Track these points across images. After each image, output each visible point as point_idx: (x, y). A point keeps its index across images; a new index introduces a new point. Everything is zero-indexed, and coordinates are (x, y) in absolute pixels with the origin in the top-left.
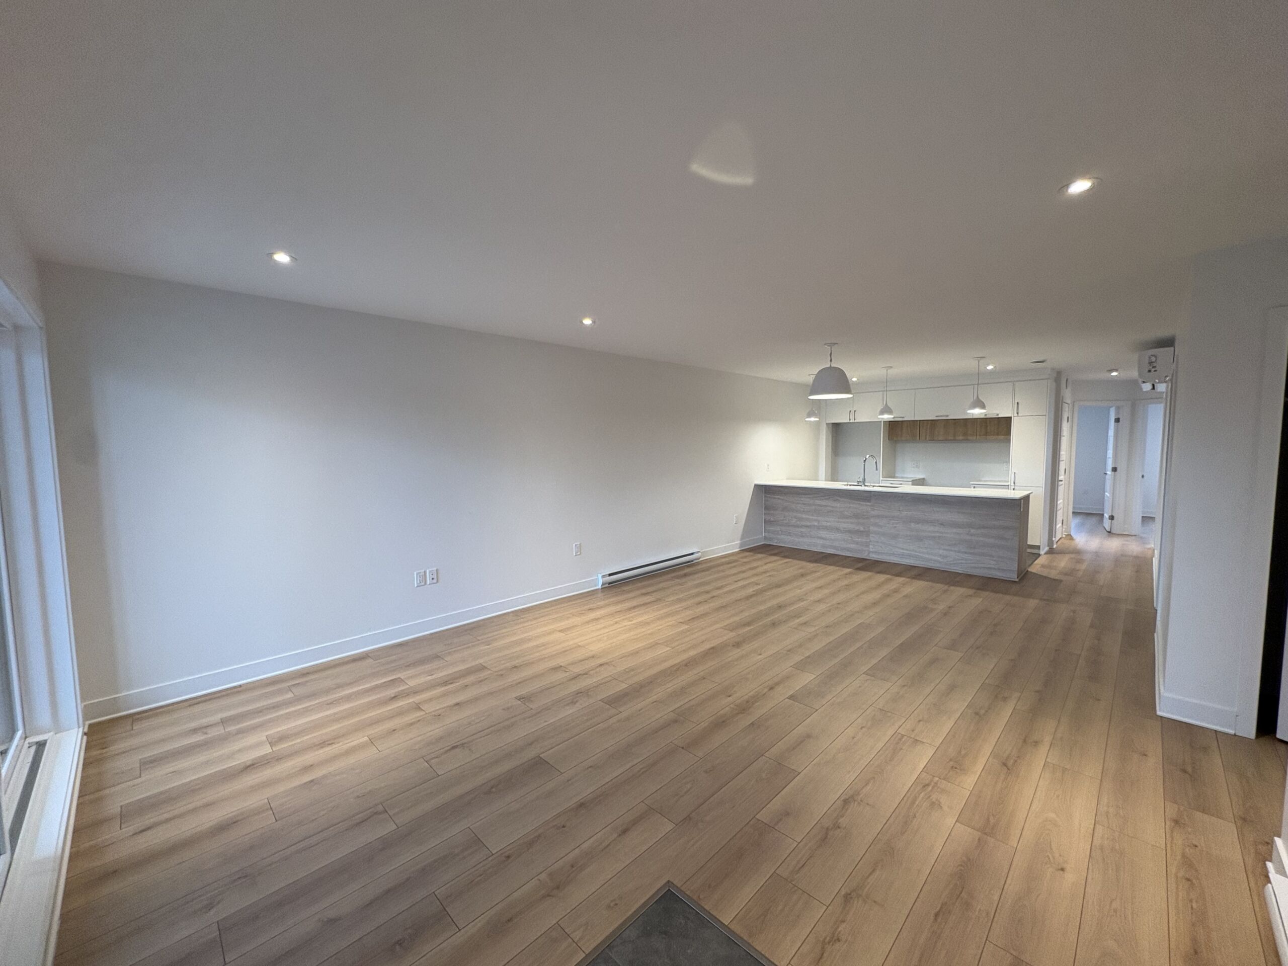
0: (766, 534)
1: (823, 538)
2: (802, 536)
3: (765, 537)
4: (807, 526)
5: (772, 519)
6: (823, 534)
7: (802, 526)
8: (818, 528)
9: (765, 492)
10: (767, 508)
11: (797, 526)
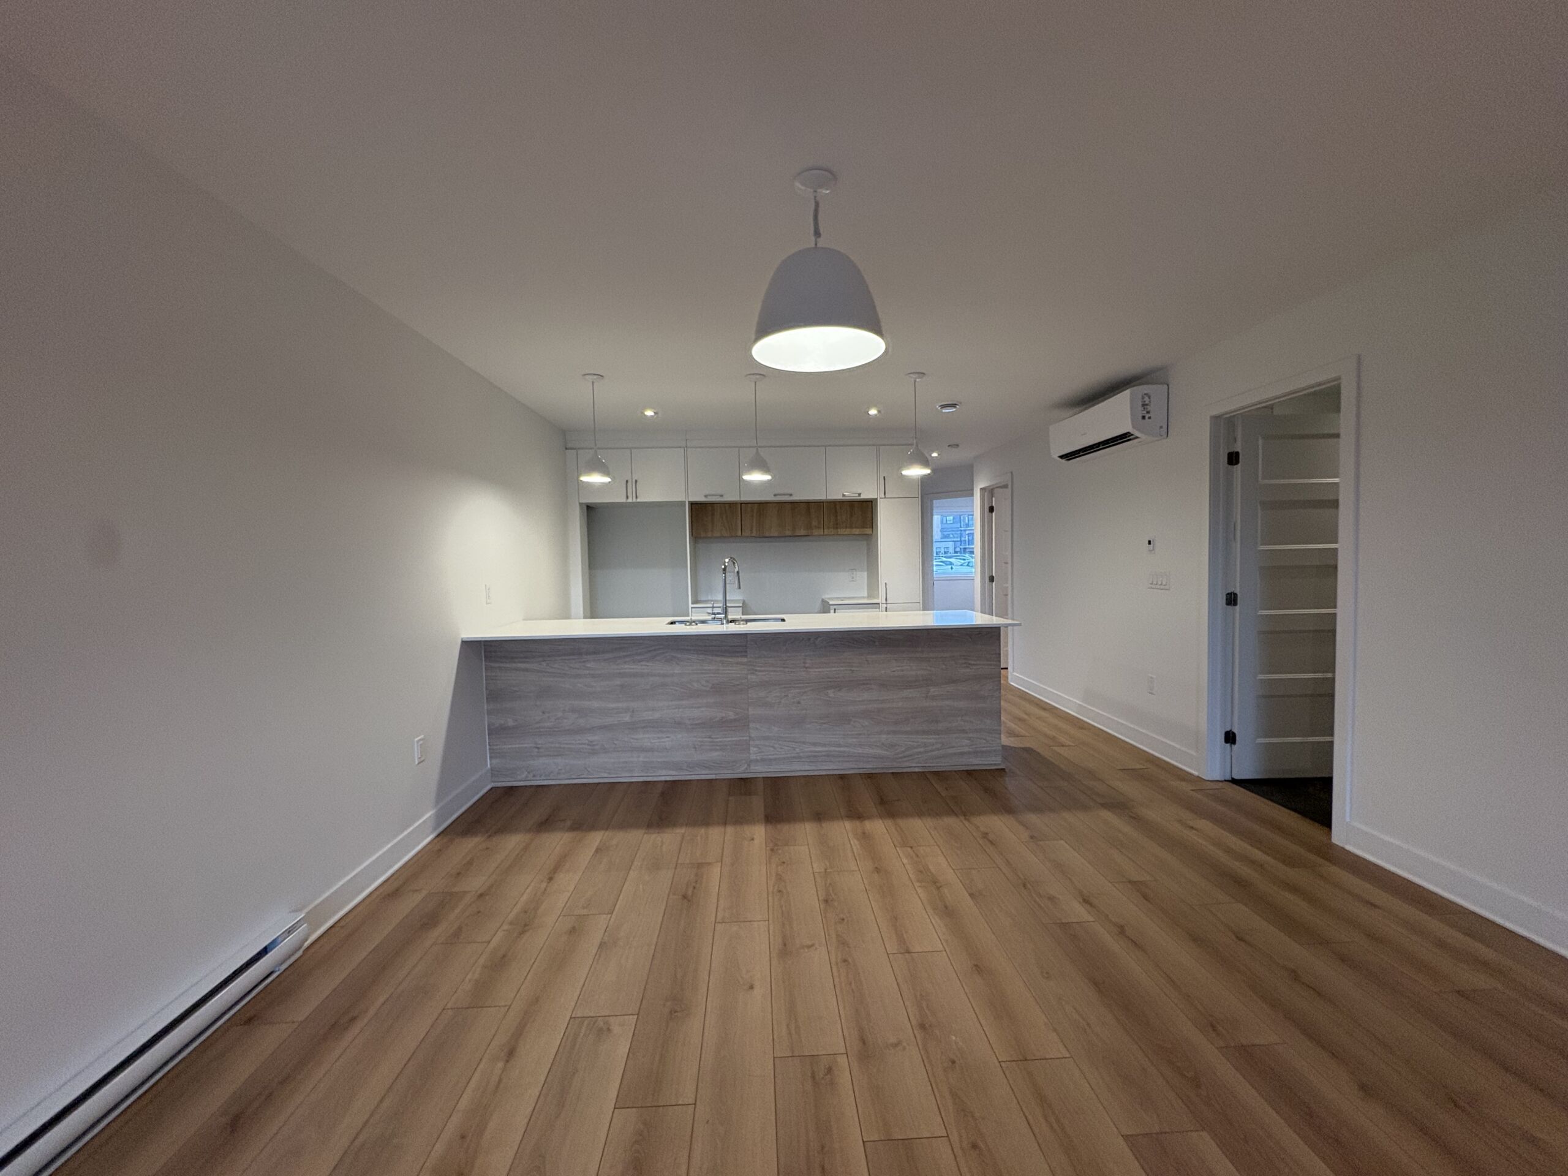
0: (495, 761)
1: (643, 750)
2: (594, 753)
3: (492, 769)
4: (603, 728)
5: (511, 723)
6: (647, 739)
7: (591, 730)
8: (633, 727)
9: (485, 657)
10: (494, 696)
11: (581, 731)
